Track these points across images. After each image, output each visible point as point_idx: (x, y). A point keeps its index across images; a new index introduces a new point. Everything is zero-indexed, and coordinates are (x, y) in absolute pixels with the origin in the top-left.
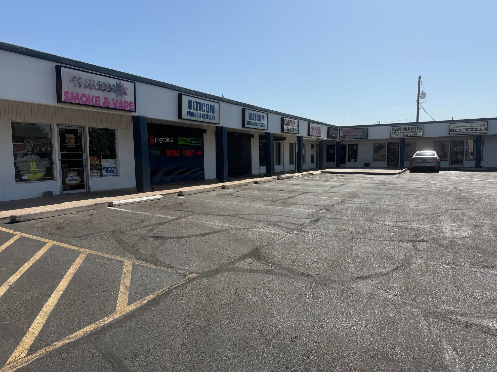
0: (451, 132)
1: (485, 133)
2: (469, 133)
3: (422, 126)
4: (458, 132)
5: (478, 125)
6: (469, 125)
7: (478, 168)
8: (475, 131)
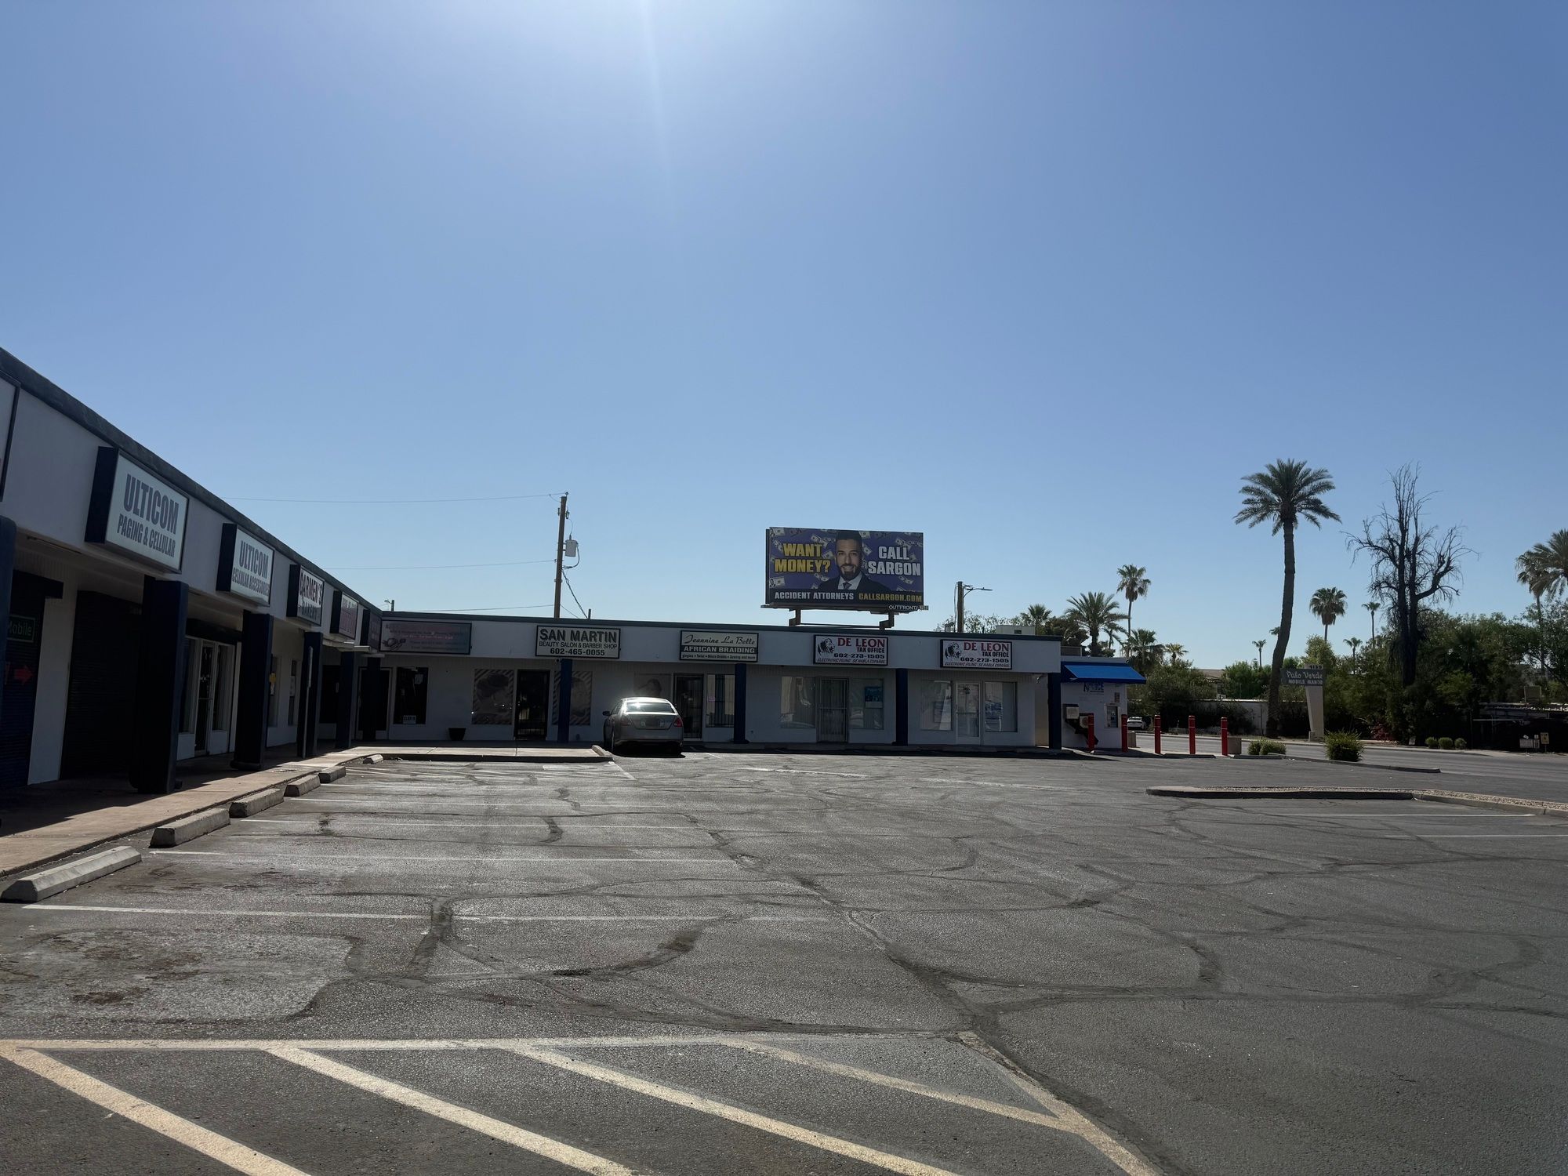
0: (683, 653)
1: (752, 660)
2: (722, 657)
3: (618, 632)
4: (700, 654)
5: (739, 641)
6: (720, 637)
7: (739, 743)
8: (733, 655)
